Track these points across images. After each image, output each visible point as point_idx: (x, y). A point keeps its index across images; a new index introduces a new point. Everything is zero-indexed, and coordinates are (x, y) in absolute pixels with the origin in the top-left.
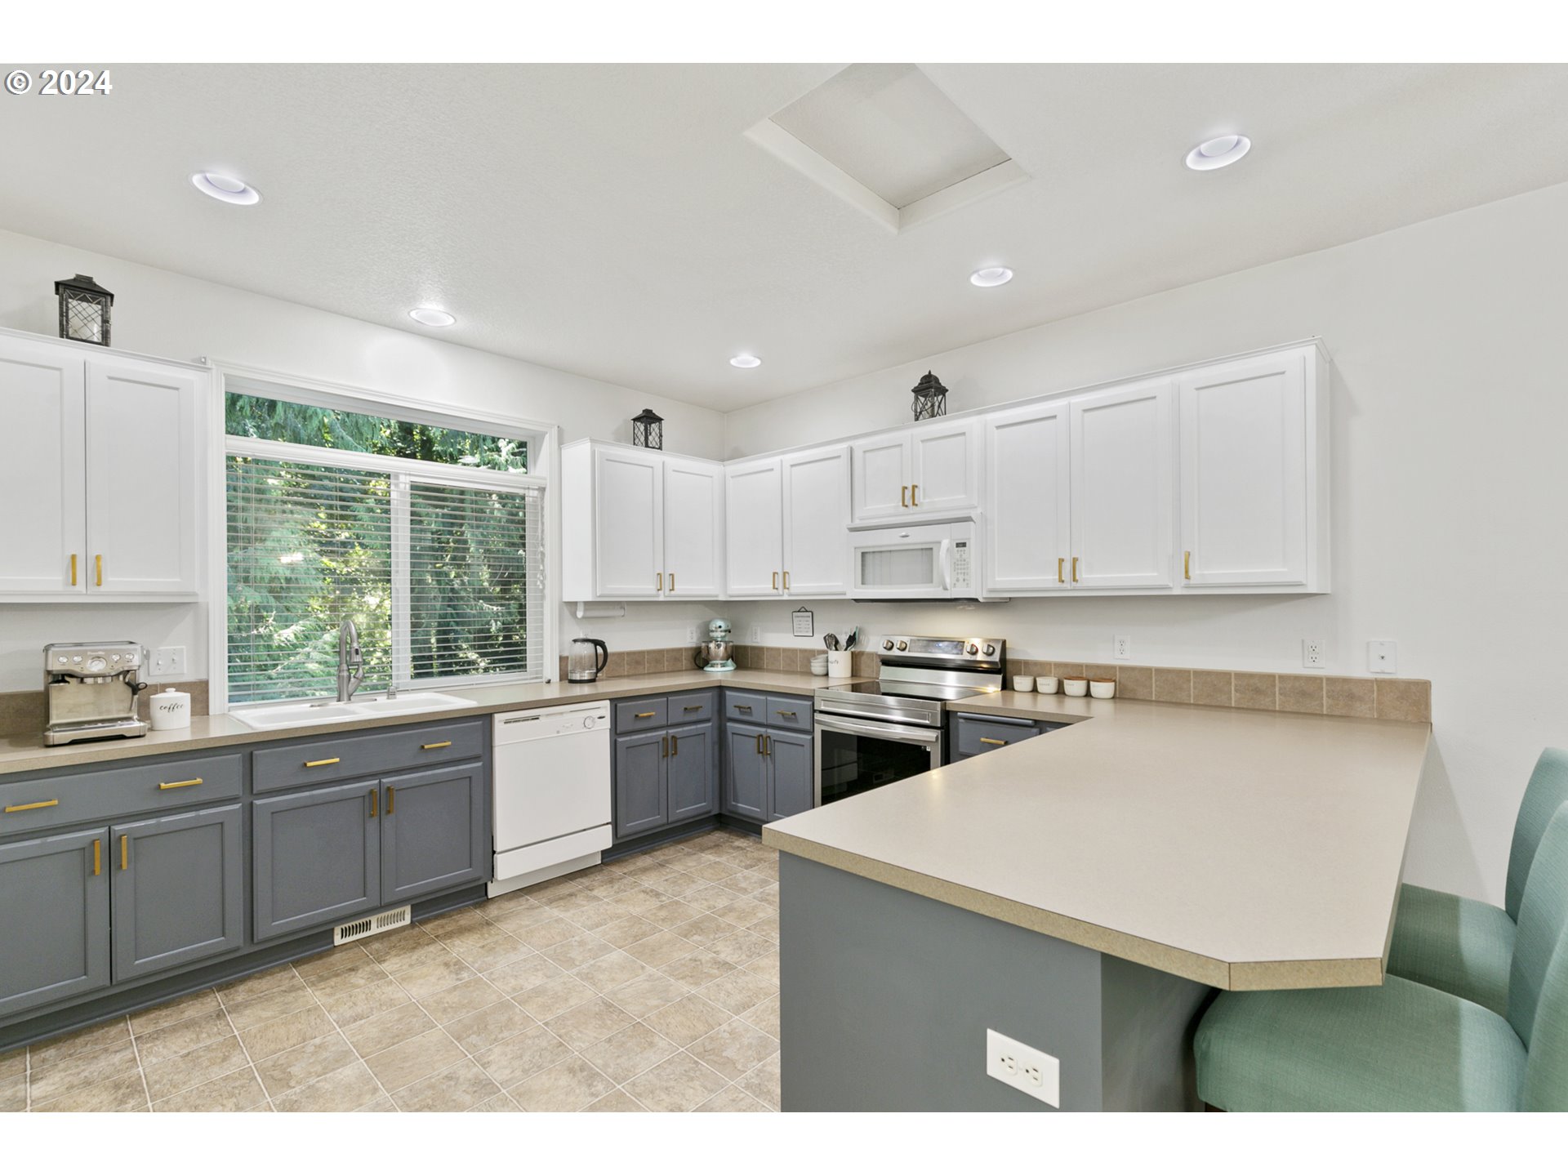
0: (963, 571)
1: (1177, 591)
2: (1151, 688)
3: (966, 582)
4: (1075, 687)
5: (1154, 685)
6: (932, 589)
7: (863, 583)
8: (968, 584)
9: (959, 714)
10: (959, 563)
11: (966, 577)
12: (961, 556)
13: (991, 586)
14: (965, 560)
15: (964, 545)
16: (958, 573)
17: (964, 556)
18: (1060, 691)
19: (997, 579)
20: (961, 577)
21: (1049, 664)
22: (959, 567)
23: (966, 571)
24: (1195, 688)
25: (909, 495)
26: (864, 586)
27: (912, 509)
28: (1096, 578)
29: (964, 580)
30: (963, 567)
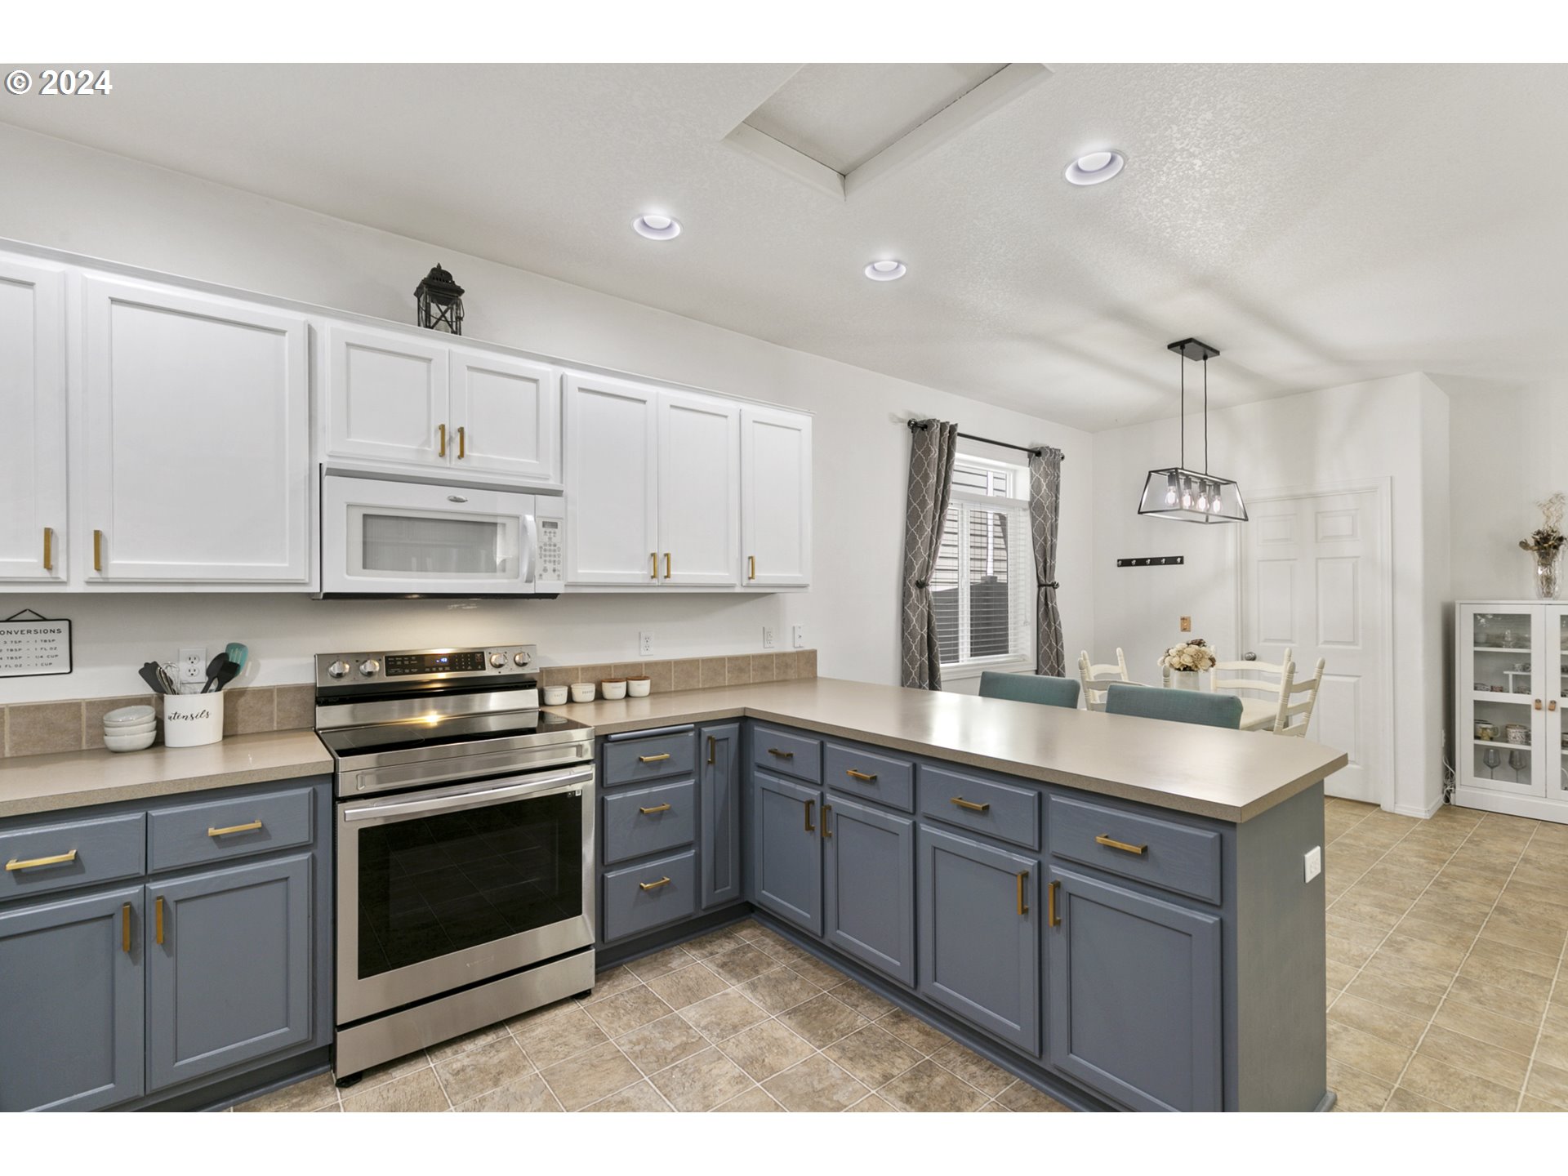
0: (552, 559)
1: (738, 590)
2: (671, 679)
3: (557, 573)
4: (615, 690)
5: (673, 677)
6: (505, 581)
7: (365, 567)
8: (559, 576)
9: (613, 736)
10: (548, 548)
11: (557, 567)
12: (550, 539)
13: (571, 579)
14: (555, 545)
15: (554, 525)
16: (545, 561)
17: (554, 540)
18: (600, 696)
19: (580, 571)
20: (550, 566)
21: (576, 669)
22: (548, 553)
23: (557, 559)
24: (702, 674)
25: (453, 440)
26: (367, 571)
27: (456, 463)
28: (685, 575)
29: (554, 571)
30: (552, 553)
